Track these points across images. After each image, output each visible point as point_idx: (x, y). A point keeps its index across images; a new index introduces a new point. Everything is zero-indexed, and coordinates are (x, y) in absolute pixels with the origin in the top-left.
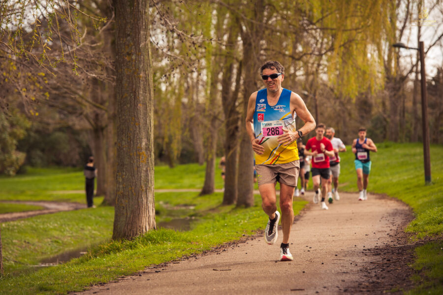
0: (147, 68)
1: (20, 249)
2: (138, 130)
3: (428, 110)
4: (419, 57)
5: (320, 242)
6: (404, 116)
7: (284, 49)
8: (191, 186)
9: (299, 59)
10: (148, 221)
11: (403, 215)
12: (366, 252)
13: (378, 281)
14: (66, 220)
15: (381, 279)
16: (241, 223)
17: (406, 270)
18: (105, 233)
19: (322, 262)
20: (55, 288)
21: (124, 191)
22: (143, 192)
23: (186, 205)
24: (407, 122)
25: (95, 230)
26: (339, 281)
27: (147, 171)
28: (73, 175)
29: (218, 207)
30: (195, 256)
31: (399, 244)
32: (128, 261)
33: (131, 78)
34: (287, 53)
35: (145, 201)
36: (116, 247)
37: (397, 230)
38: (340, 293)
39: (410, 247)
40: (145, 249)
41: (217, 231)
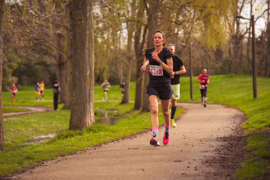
0: (91, 29)
1: (14, 134)
2: (85, 65)
3: (256, 56)
4: (251, 24)
5: (191, 133)
6: (241, 59)
7: (172, 18)
8: (116, 99)
9: (180, 24)
10: (90, 119)
11: (240, 118)
12: (218, 139)
13: (225, 156)
14: (41, 117)
15: (227, 155)
16: (145, 121)
17: (242, 150)
18: (64, 125)
19: (192, 145)
20: (36, 158)
21: (76, 101)
22: (87, 102)
23: (112, 110)
24: (243, 63)
25: (58, 124)
26: (202, 156)
27: (90, 89)
29: (131, 111)
30: (117, 140)
31: (238, 135)
32: (79, 142)
33: (81, 34)
34: (174, 20)
35: (88, 107)
36: (71, 134)
37: (237, 126)
38: (203, 163)
39: (244, 137)
40: (88, 135)
41: (131, 125)
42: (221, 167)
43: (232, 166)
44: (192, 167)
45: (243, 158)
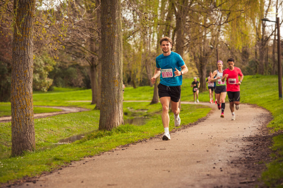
0: (119, 32)
1: (48, 134)
2: (114, 67)
3: (281, 57)
4: (277, 26)
5: (218, 132)
6: (267, 60)
7: (200, 21)
8: (146, 99)
9: (207, 27)
10: (119, 119)
11: (266, 117)
12: (244, 139)
13: (251, 156)
14: (74, 117)
16: (173, 121)
17: (268, 150)
18: (96, 125)
19: (218, 145)
20: (64, 159)
21: (105, 102)
22: (116, 103)
23: (142, 110)
25: (90, 124)
26: (228, 156)
27: (118, 91)
28: (80, 91)
30: (145, 140)
31: (264, 134)
32: (107, 143)
33: (110, 38)
34: (201, 23)
35: (117, 108)
36: (101, 134)
37: (263, 126)
38: (228, 164)
39: (270, 136)
40: (117, 136)
41: (159, 125)
42: (247, 167)
43: (257, 167)
44: (218, 168)
45: (269, 159)
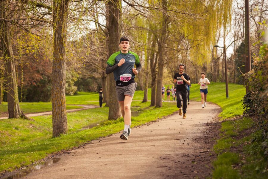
1: (75, 123)
3: (228, 70)
7: (174, 47)
8: (139, 99)
9: (179, 51)
12: (204, 125)
14: (92, 112)
15: (208, 135)
19: (187, 129)
23: (137, 106)
24: (220, 75)
25: (102, 116)
29: (148, 107)
30: (139, 126)
31: (216, 121)
34: (175, 49)
36: (110, 123)
39: (220, 123)
42: (204, 142)
44: (186, 143)
